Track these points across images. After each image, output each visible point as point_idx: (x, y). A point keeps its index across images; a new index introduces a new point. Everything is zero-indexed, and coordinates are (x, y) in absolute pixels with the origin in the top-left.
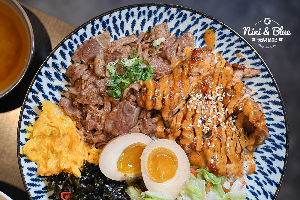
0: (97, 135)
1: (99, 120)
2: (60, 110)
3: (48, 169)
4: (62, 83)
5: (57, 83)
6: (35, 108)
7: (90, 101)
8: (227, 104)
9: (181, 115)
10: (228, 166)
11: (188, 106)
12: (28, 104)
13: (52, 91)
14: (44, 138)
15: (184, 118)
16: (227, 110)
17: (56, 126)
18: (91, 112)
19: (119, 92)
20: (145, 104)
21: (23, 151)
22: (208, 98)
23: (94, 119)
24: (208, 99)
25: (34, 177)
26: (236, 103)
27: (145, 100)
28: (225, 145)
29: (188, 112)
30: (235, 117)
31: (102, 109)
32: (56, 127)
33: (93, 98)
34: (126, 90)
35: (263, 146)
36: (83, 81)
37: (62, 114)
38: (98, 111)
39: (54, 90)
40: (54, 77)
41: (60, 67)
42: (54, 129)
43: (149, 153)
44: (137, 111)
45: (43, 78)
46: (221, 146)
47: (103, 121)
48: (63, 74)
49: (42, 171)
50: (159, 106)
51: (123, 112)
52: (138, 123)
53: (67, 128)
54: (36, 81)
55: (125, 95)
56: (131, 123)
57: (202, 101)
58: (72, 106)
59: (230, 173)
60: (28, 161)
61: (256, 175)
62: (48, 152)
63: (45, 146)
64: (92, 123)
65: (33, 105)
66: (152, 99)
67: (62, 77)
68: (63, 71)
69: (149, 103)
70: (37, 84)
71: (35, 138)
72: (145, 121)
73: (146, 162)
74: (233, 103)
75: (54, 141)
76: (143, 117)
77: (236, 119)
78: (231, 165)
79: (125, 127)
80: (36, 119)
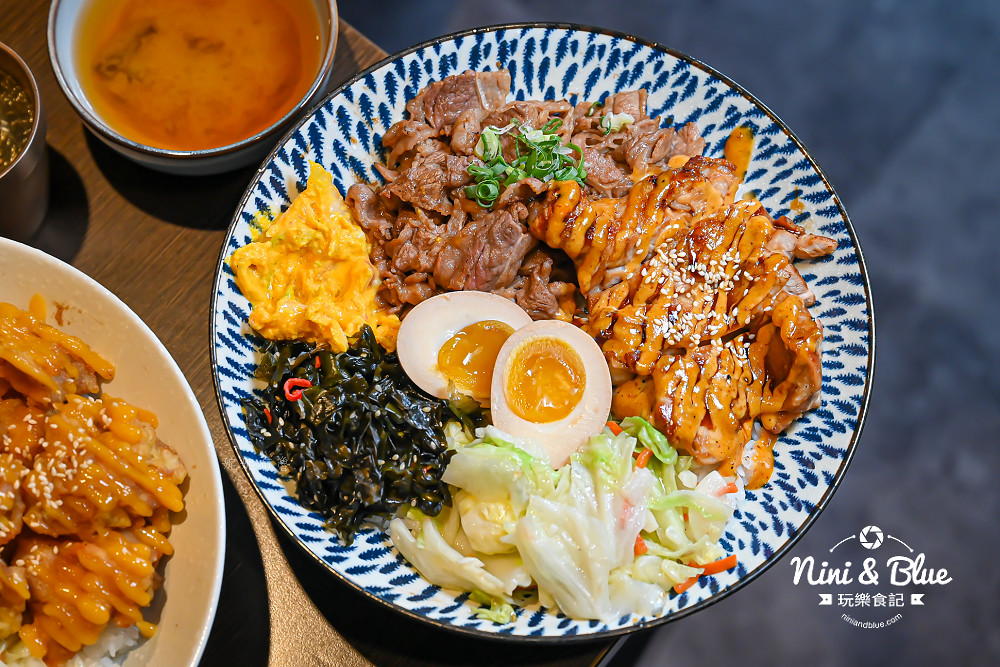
0: (411, 284)
1: (428, 245)
2: (344, 208)
3: (276, 315)
4: (368, 158)
5: (355, 150)
6: (290, 183)
7: (422, 196)
8: (739, 298)
9: (623, 291)
10: (703, 431)
11: (644, 272)
12: (278, 161)
13: (340, 165)
14: (289, 252)
15: (630, 299)
16: (735, 312)
17: (327, 229)
18: (415, 223)
19: (493, 189)
20: (545, 225)
21: (233, 259)
22: (696, 271)
23: (416, 244)
24: (695, 274)
25: (237, 330)
26: (760, 299)
27: (549, 217)
28: (710, 381)
29: (641, 285)
30: (751, 336)
31: (443, 225)
32: (323, 232)
33: (430, 192)
34: (512, 188)
35: (801, 427)
36: (418, 156)
37: (348, 215)
38: (433, 226)
39: (345, 165)
40: (353, 132)
41: (376, 114)
42: (319, 235)
43: (522, 344)
44: (522, 241)
45: (331, 120)
46: (698, 380)
47: (436, 249)
48: (376, 135)
49: (262, 316)
50: (576, 244)
51: (489, 235)
52: (516, 285)
53: (350, 245)
54: (313, 119)
55: (505, 197)
56: (500, 267)
57: (682, 273)
58: (376, 205)
59: (704, 450)
60: (236, 288)
61: (767, 491)
62: (285, 289)
63: (284, 274)
64: (408, 252)
65: (289, 172)
66: (565, 219)
67: (371, 143)
68: (379, 129)
69: (556, 224)
70: (313, 128)
71: (269, 243)
72: (535, 280)
73: (510, 361)
74: (754, 299)
75: (309, 264)
76: (533, 269)
77: (751, 341)
78: (711, 433)
79: (483, 274)
80: (284, 209)
